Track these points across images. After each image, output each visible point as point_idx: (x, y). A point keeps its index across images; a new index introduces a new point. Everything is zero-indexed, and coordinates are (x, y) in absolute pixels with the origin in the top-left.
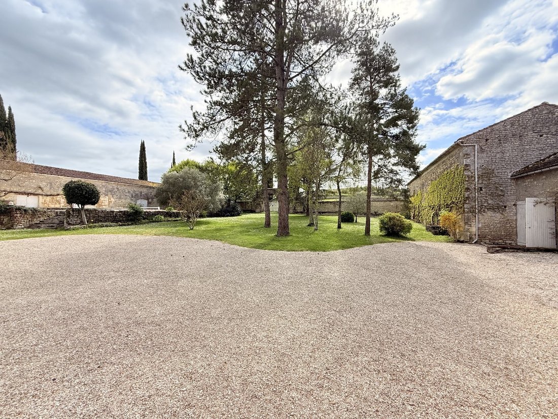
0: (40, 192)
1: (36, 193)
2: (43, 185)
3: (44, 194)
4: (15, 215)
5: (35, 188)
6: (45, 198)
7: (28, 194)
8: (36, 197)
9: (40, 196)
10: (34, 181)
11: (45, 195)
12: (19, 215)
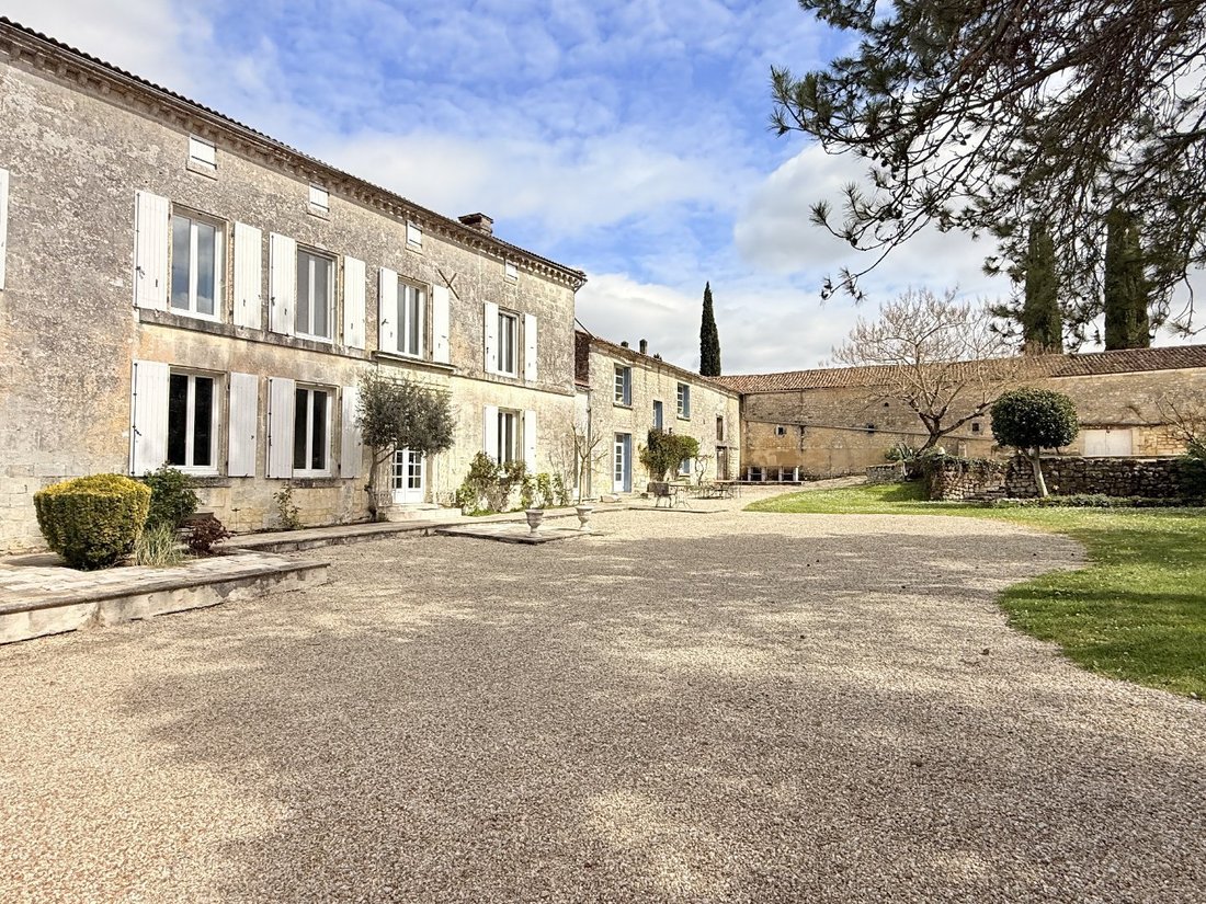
0: (1133, 417)
1: (1124, 421)
2: (1138, 398)
3: (1142, 422)
4: (946, 473)
5: (1120, 410)
6: (1147, 432)
7: (1108, 426)
8: (1127, 431)
9: (1134, 429)
10: (1118, 393)
11: (1145, 426)
12: (951, 473)
